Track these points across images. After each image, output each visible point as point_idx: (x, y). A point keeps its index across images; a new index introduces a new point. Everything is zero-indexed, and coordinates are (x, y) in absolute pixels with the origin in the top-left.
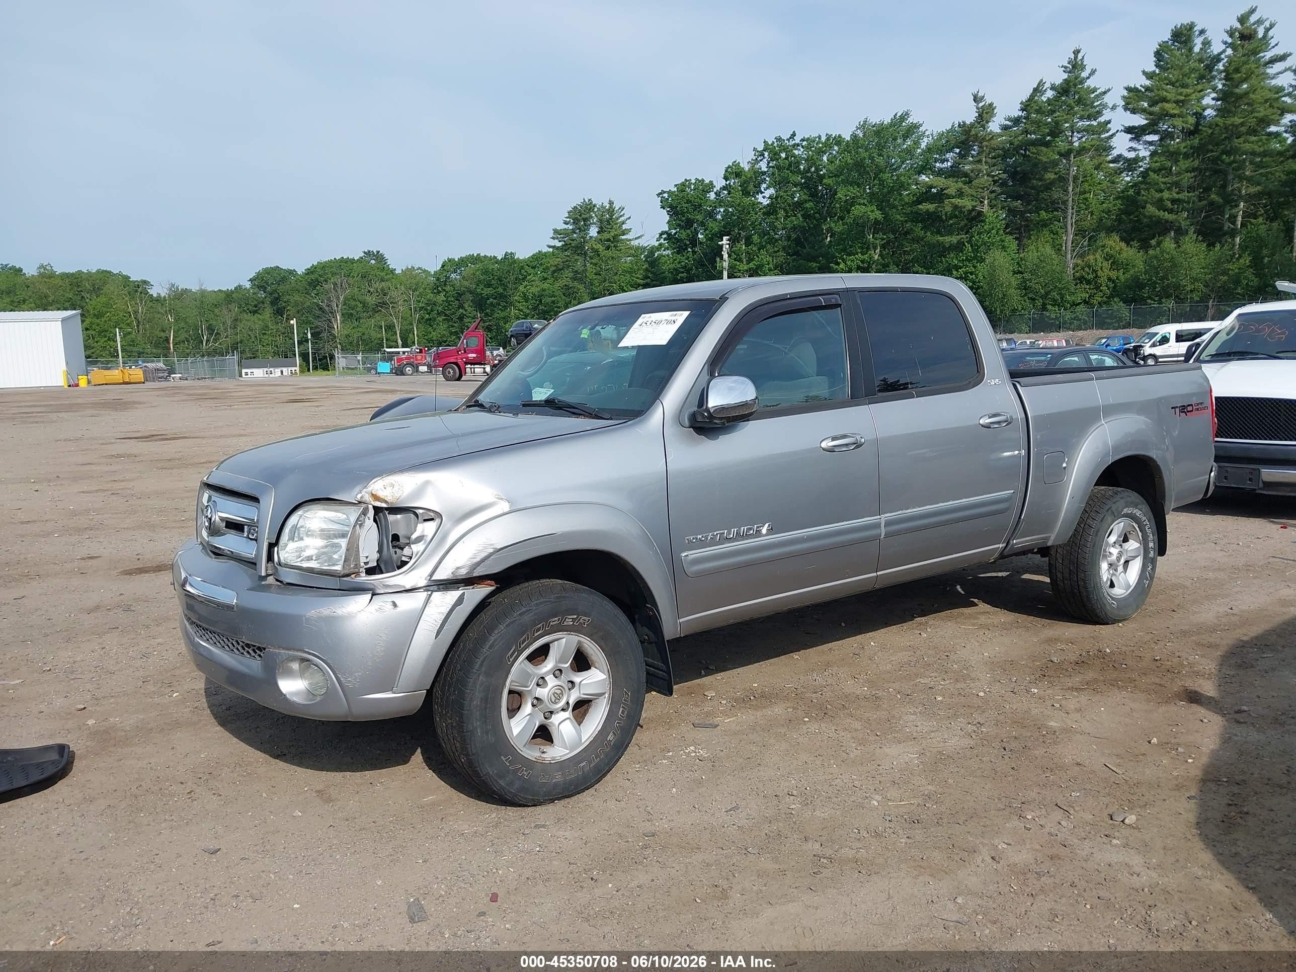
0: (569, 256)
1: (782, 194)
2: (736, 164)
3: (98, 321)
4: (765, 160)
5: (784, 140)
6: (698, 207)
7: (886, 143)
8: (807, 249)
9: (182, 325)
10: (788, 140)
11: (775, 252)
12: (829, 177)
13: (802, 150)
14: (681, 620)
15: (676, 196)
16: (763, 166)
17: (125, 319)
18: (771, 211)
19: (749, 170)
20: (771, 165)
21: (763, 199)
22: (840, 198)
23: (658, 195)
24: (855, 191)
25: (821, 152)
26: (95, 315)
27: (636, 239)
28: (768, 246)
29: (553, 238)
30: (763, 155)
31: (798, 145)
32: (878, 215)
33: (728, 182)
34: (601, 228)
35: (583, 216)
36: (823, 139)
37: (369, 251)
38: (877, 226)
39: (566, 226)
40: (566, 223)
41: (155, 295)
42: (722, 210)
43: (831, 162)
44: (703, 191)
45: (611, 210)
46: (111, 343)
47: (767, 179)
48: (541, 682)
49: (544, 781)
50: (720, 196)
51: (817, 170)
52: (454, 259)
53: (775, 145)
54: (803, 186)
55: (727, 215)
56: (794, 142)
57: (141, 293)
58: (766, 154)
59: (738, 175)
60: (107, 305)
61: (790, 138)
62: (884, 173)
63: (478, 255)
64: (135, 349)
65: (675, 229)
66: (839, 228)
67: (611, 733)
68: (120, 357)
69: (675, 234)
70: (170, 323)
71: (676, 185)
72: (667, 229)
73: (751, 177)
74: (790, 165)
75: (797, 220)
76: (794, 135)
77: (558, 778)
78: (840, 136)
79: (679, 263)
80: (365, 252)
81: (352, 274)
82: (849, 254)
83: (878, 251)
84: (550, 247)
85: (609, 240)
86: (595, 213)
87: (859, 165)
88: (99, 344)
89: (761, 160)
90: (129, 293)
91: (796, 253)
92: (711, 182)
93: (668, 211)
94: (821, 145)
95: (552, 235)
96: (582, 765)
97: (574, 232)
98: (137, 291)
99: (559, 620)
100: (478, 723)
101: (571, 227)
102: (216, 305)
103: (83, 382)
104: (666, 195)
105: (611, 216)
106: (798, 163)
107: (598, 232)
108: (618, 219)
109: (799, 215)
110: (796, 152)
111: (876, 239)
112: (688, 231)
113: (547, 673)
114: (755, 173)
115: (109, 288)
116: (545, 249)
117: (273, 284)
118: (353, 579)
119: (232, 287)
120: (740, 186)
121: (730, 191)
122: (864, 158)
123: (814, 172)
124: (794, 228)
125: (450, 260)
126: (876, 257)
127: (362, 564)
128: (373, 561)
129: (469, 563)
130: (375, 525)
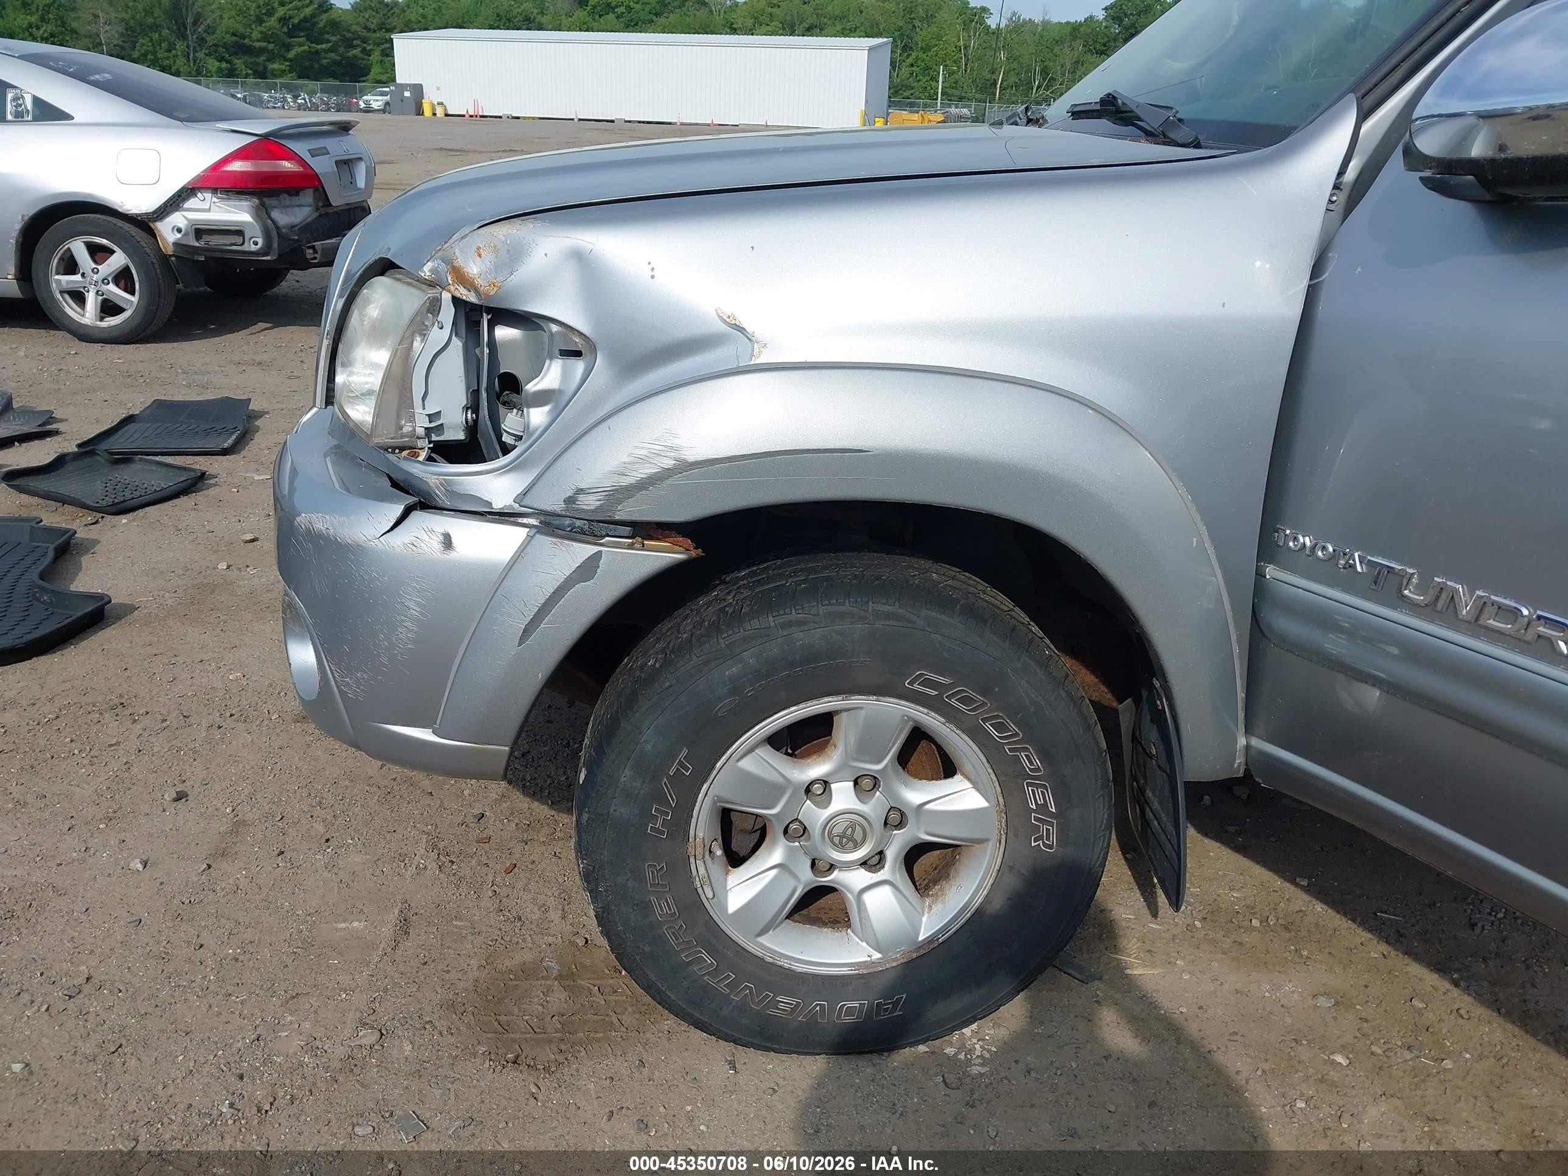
3: (924, 56)
17: (953, 54)
26: (922, 48)
41: (994, 26)
46: (933, 83)
57: (977, 23)
60: (937, 36)
64: (956, 92)
68: (939, 100)
70: (1001, 62)
88: (920, 83)
90: (964, 23)
98: (974, 20)
118: (399, 461)
119: (1081, 19)
127: (421, 431)
128: (454, 427)
129: (608, 483)
130: (457, 344)
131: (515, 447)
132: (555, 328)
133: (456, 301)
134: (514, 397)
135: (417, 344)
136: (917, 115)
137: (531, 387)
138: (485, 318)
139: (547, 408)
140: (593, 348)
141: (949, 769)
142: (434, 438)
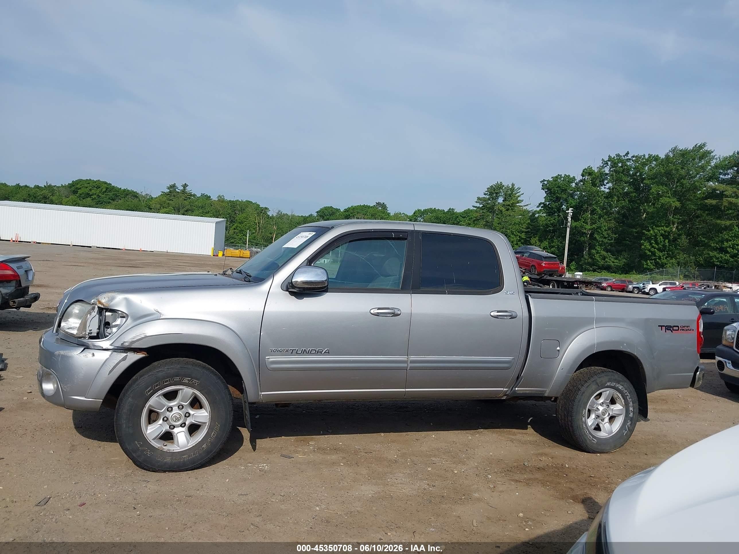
0: (484, 213)
1: (616, 186)
2: (590, 168)
3: (240, 225)
4: (608, 167)
5: (621, 156)
6: (564, 191)
7: (687, 161)
8: (630, 221)
9: (280, 231)
10: (624, 156)
11: (610, 220)
12: (649, 179)
13: (632, 162)
14: (262, 393)
15: (552, 183)
16: (607, 170)
17: (253, 226)
18: (609, 196)
19: (597, 172)
20: (611, 170)
21: (605, 188)
22: (653, 192)
23: (541, 182)
24: (663, 189)
25: (644, 164)
26: (239, 222)
27: (525, 206)
28: (606, 217)
29: (477, 202)
30: (607, 164)
31: (630, 159)
32: (678, 204)
33: (584, 178)
34: (505, 198)
35: (496, 191)
36: (647, 157)
37: (379, 203)
38: (677, 211)
39: (485, 196)
40: (485, 194)
41: (271, 215)
42: (579, 193)
43: (650, 170)
44: (569, 182)
45: (513, 189)
46: (244, 237)
47: (609, 178)
48: (170, 409)
49: (159, 459)
50: (578, 185)
51: (641, 175)
52: (421, 210)
53: (616, 158)
54: (630, 184)
55: (581, 196)
56: (627, 158)
57: (263, 213)
58: (609, 163)
59: (590, 174)
60: (246, 218)
61: (625, 155)
62: (684, 179)
63: (435, 208)
64: (255, 241)
65: (549, 202)
66: (651, 210)
67: (205, 444)
68: (247, 245)
69: (549, 204)
70: (274, 230)
71: (552, 177)
72: (544, 201)
73: (598, 176)
74: (623, 171)
75: (625, 203)
76: (628, 153)
77: (168, 460)
78: (657, 156)
79: (549, 221)
80: (377, 203)
81: (367, 214)
82: (657, 226)
83: (675, 226)
84: (474, 207)
85: (509, 205)
86: (503, 190)
87: (668, 174)
88: (238, 237)
89: (605, 166)
90: (258, 213)
91: (623, 222)
92: (574, 177)
93: (546, 192)
94: (644, 160)
95: (476, 200)
96: (184, 456)
97: (489, 199)
98: (262, 212)
99: (180, 378)
100: (125, 421)
101: (488, 197)
102: (298, 223)
103: (220, 254)
104: (546, 182)
105: (512, 192)
106: (629, 170)
107: (503, 201)
108: (516, 194)
109: (627, 200)
110: (628, 164)
111: (675, 218)
112: (557, 204)
113: (174, 406)
114: (600, 174)
115: (249, 210)
116: (472, 208)
117: (328, 215)
118: (82, 340)
119: (307, 215)
120: (591, 181)
121: (584, 183)
122: (672, 170)
123: (639, 176)
124: (623, 208)
125: (418, 210)
126: (674, 229)
127: (87, 333)
128: (94, 333)
129: (130, 340)
130: (97, 316)
131: (108, 336)
132: (120, 312)
133: (98, 307)
134: (109, 326)
135: (89, 316)
136: (238, 251)
137: (114, 324)
138: (104, 310)
139: (117, 328)
140: (128, 316)
141: (201, 407)
142: (90, 335)
